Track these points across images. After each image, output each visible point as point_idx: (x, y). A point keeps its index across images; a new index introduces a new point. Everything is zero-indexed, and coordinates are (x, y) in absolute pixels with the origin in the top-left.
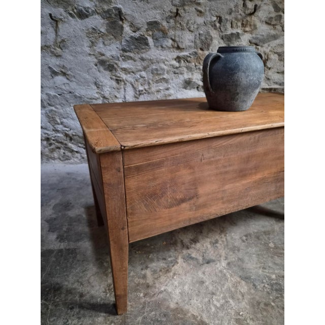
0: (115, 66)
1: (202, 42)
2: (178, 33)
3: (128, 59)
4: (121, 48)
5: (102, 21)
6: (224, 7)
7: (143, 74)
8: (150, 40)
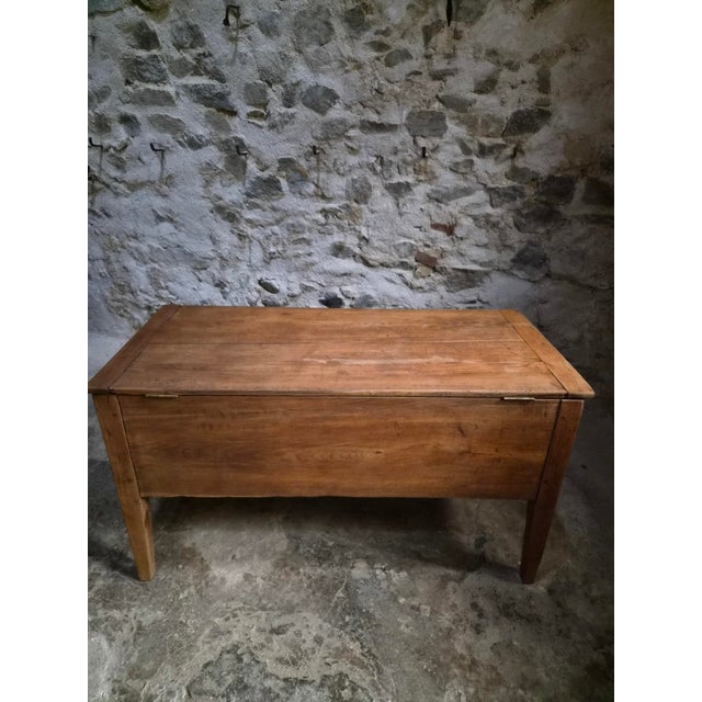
0: (237, 215)
1: (357, 191)
2: (323, 175)
3: (255, 208)
4: (244, 191)
5: (219, 154)
6: (385, 144)
7: (276, 229)
8: (284, 183)
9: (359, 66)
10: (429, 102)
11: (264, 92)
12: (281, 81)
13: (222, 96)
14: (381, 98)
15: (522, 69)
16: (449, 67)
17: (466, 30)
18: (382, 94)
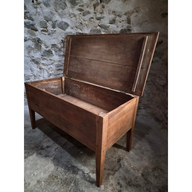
0: (39, 62)
3: (45, 60)
4: (41, 54)
5: (32, 43)
7: (51, 66)
8: (53, 52)
9: (75, 16)
10: (96, 26)
11: (46, 24)
12: (51, 20)
13: (33, 25)
14: (82, 26)
15: (122, 17)
16: (102, 16)
17: (106, 5)
18: (82, 24)
